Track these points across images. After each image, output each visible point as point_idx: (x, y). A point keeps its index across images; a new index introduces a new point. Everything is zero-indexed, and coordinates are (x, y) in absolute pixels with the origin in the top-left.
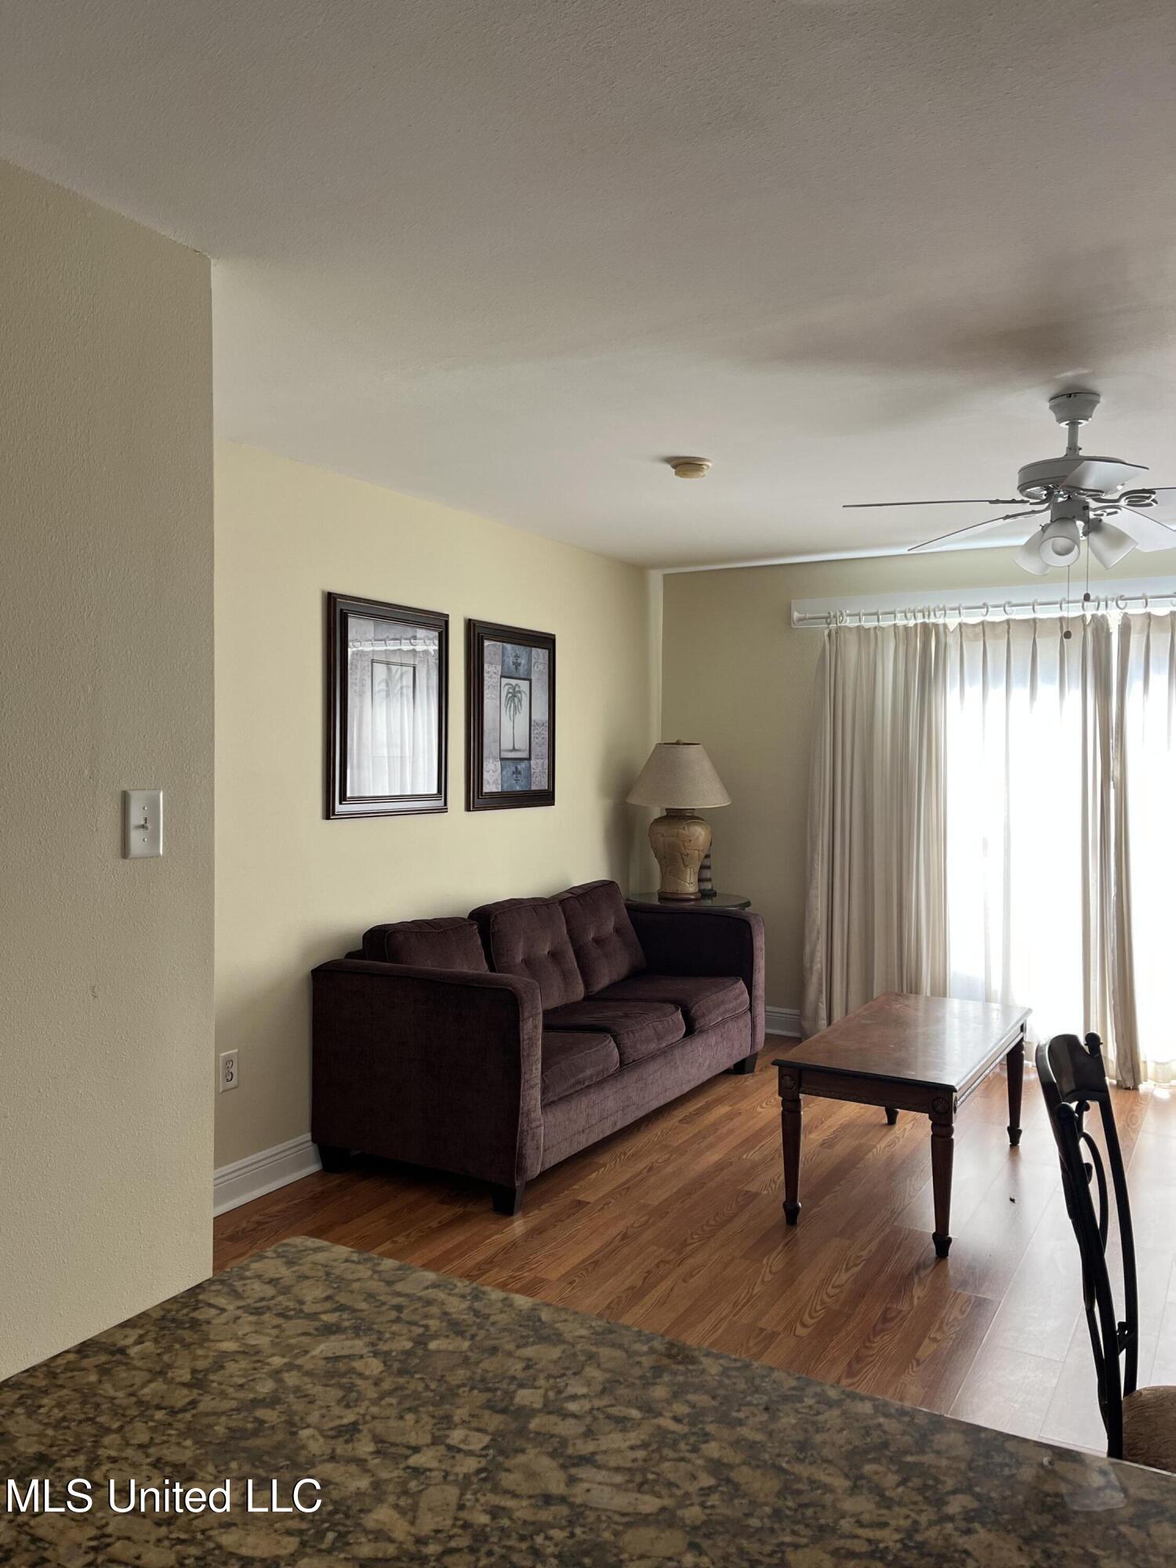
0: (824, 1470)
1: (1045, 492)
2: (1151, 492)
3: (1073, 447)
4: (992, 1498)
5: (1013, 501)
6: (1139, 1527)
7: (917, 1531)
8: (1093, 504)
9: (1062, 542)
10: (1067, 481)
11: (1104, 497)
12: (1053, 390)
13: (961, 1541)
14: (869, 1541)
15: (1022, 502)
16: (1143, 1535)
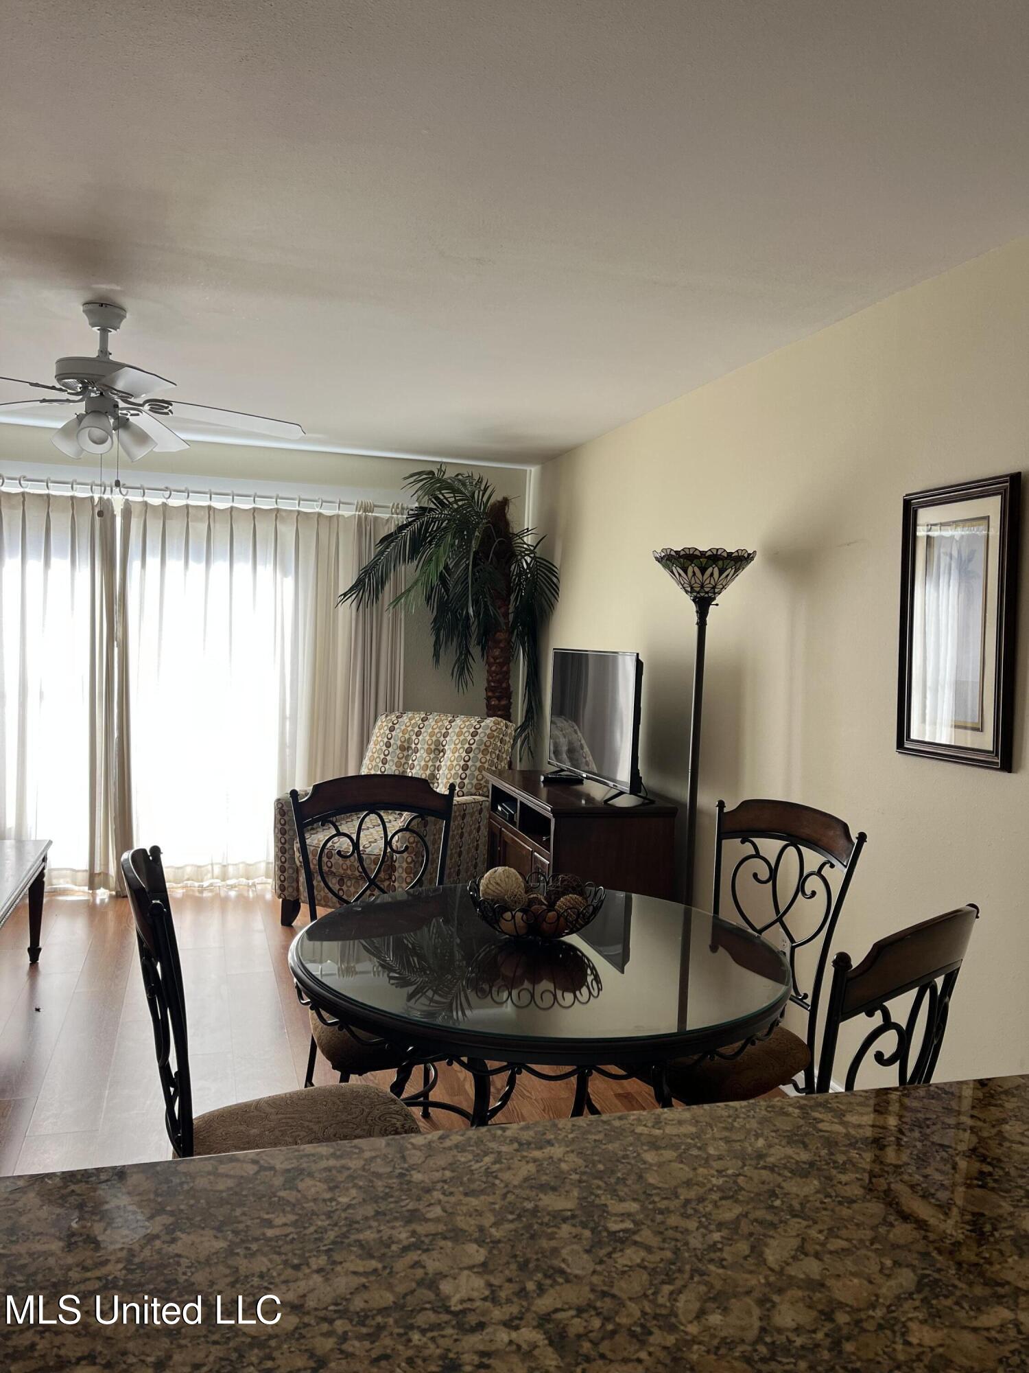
0: (39, 1241)
1: (80, 385)
2: (169, 403)
3: (104, 351)
4: (182, 1210)
5: (53, 388)
6: (290, 1189)
7: (134, 1256)
8: (121, 404)
9: (98, 433)
10: (104, 381)
11: (132, 400)
12: (88, 296)
13: (170, 1249)
14: (99, 1279)
15: (60, 390)
16: (294, 1193)
